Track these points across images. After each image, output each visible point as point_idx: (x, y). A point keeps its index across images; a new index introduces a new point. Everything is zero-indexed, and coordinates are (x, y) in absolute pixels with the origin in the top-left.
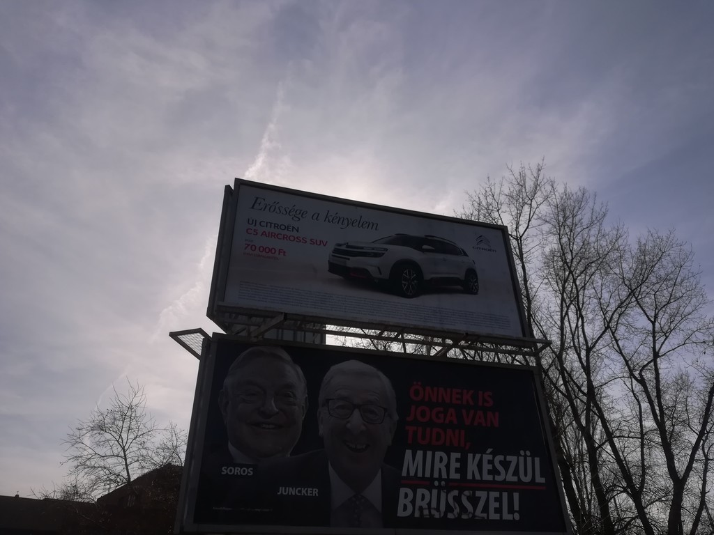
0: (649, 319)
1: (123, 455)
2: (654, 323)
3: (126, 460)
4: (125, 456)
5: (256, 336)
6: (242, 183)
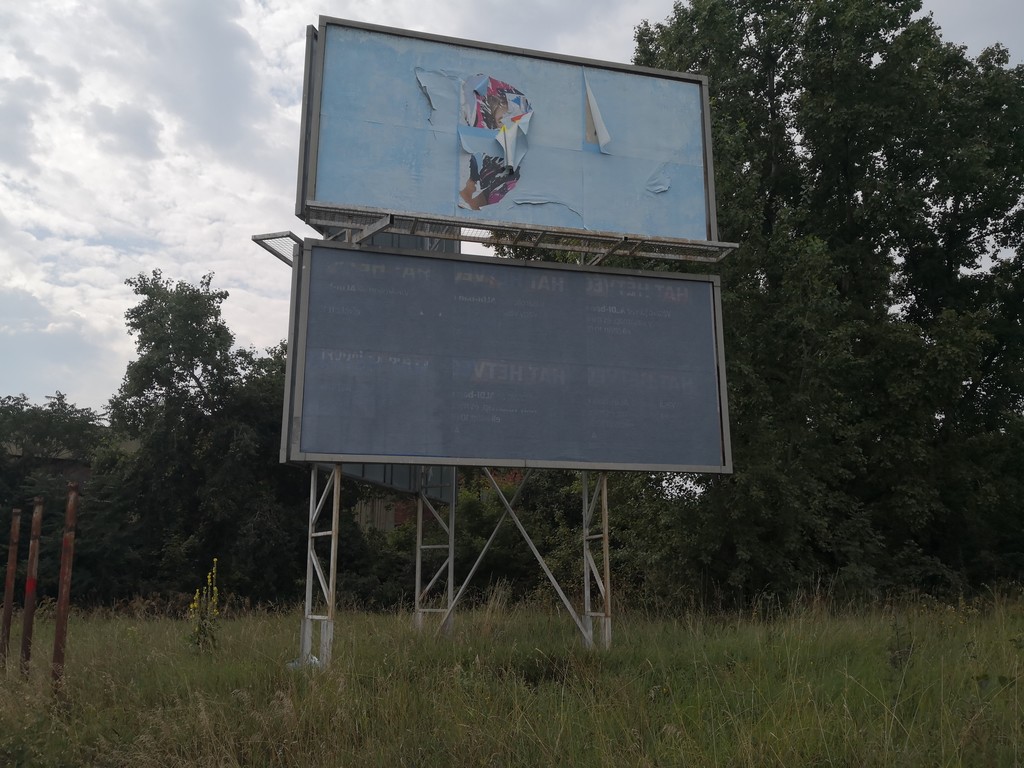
5: (359, 243)
6: (329, 23)
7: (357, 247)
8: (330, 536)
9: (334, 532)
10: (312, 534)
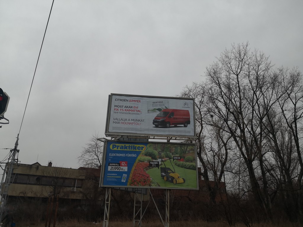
0: (294, 104)
1: (97, 158)
2: (295, 105)
3: (99, 160)
4: (98, 158)
5: (117, 140)
6: (113, 95)
7: (116, 141)
8: (108, 203)
9: (109, 202)
10: (106, 202)
